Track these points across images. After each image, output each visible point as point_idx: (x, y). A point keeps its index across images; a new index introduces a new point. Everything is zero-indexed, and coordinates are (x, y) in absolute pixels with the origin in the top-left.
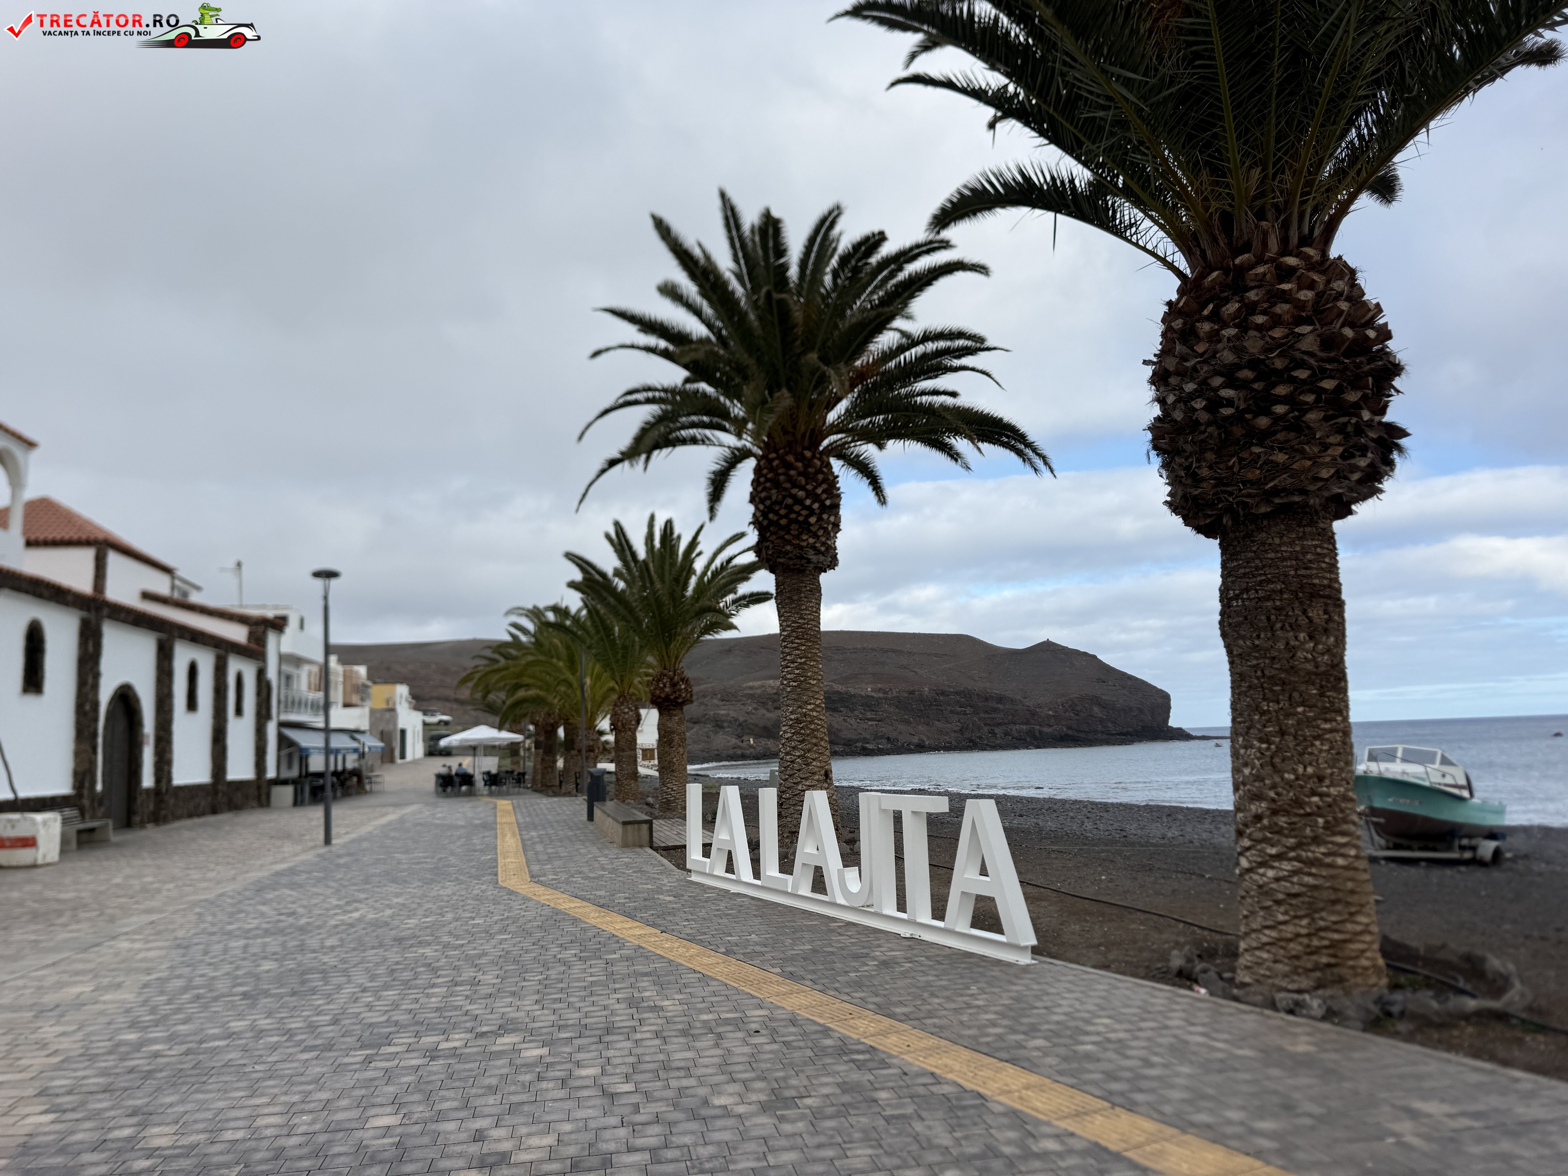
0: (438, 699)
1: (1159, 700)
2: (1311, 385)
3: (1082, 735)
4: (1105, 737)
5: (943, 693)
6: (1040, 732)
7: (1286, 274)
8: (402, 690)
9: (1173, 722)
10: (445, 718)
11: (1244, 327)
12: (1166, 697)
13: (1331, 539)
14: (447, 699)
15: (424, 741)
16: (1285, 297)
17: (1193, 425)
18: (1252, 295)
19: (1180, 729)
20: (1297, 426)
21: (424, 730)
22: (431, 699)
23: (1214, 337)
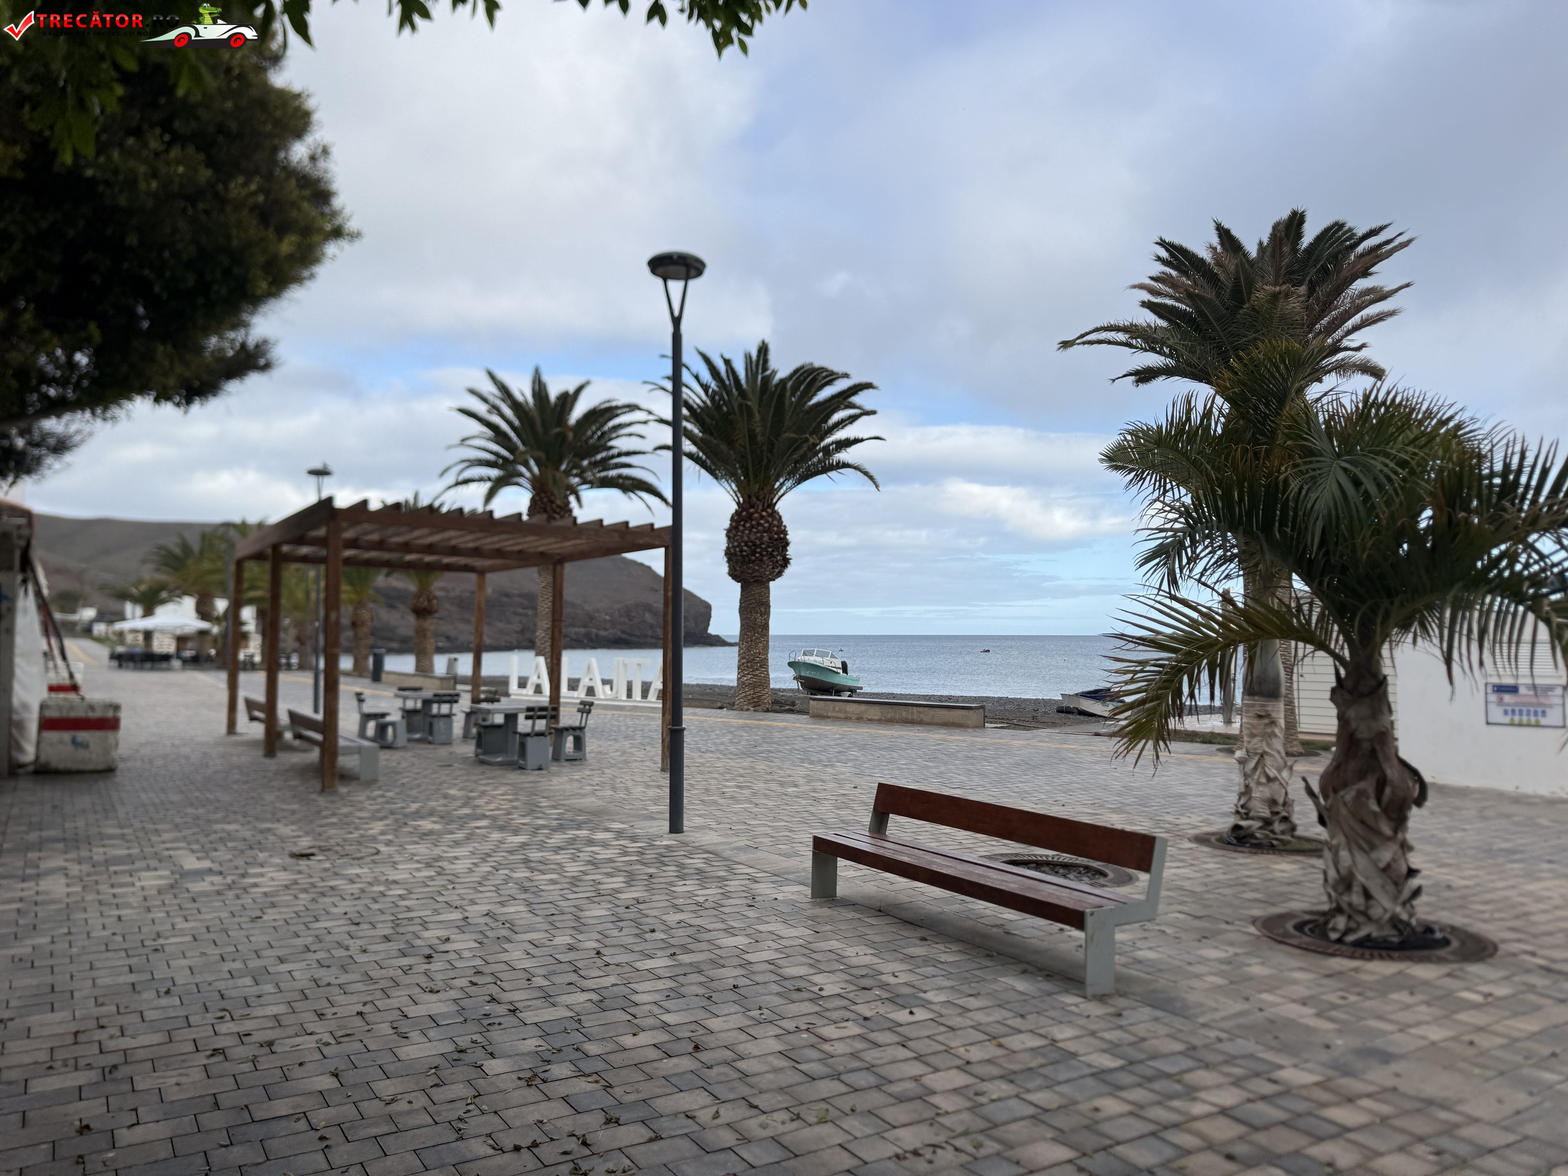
1: (703, 610)
2: (765, 550)
3: (634, 639)
4: (653, 641)
5: (507, 595)
6: (597, 635)
7: (762, 517)
9: (712, 630)
11: (750, 531)
12: (708, 607)
13: (768, 588)
16: (761, 525)
17: (736, 555)
18: (754, 523)
19: (718, 636)
20: (761, 560)
23: (743, 532)
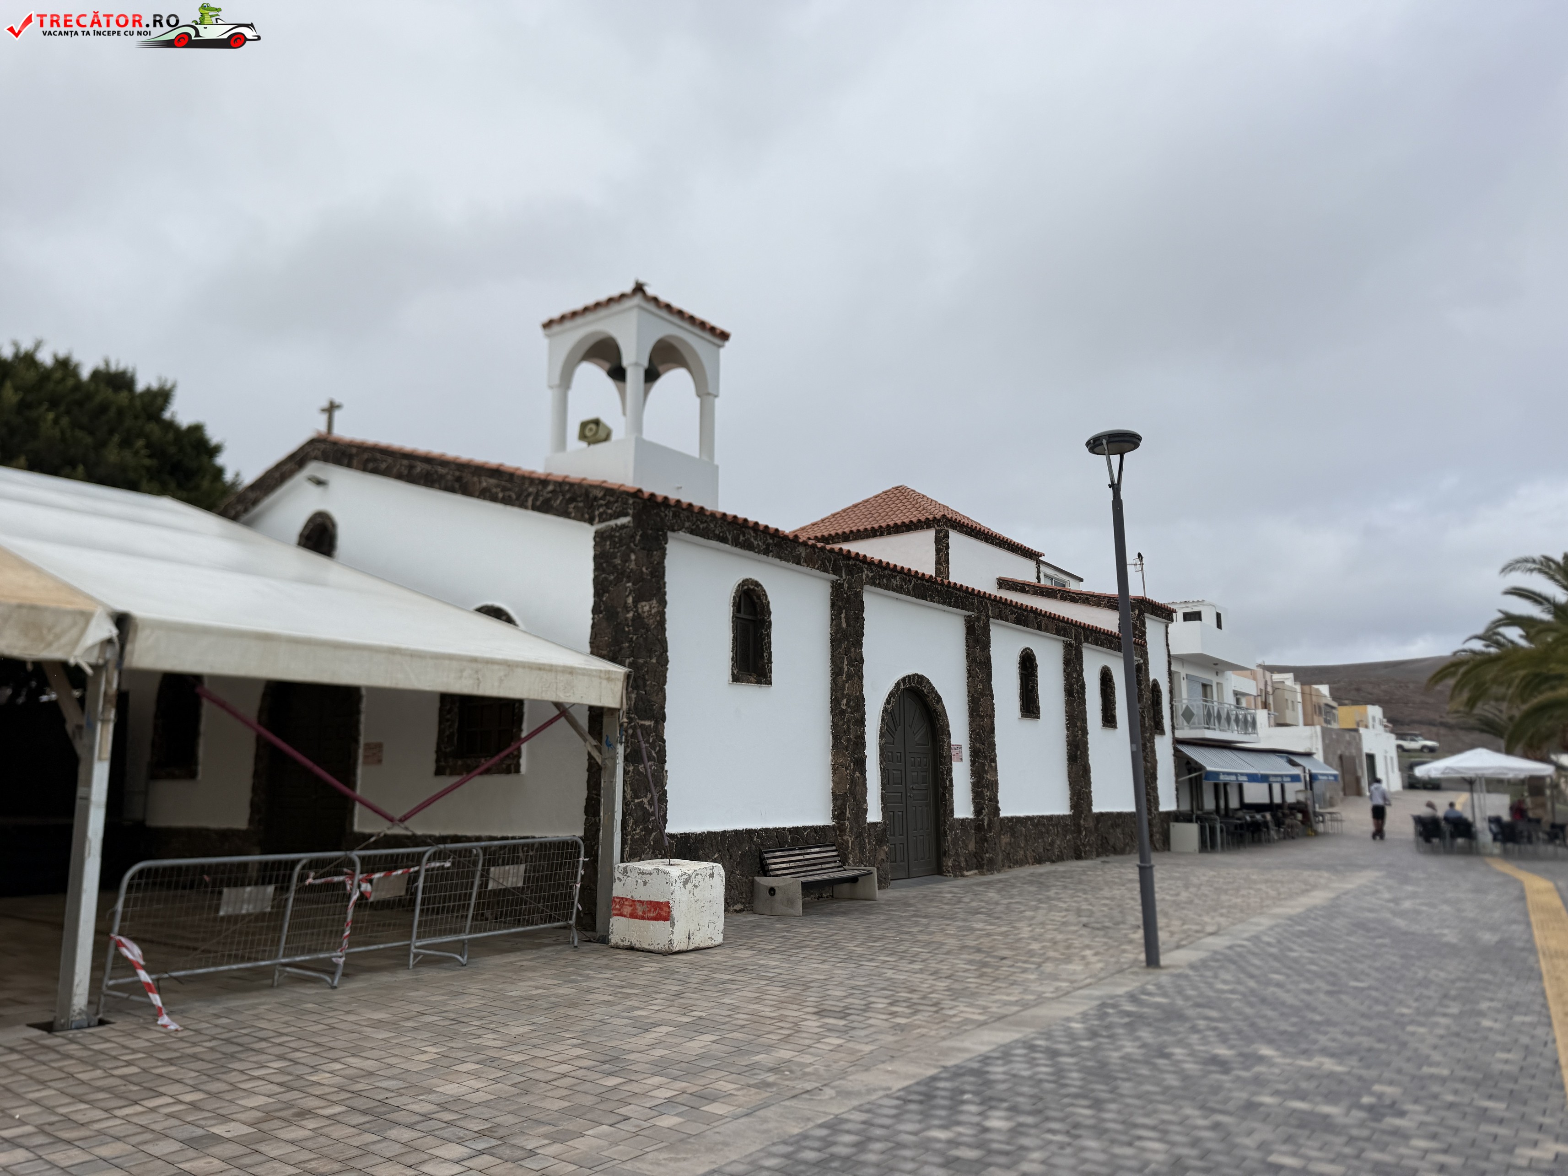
0: (1421, 722)
8: (1375, 712)
10: (1429, 743)
14: (1432, 723)
15: (1400, 769)
21: (1400, 757)
22: (1412, 723)
